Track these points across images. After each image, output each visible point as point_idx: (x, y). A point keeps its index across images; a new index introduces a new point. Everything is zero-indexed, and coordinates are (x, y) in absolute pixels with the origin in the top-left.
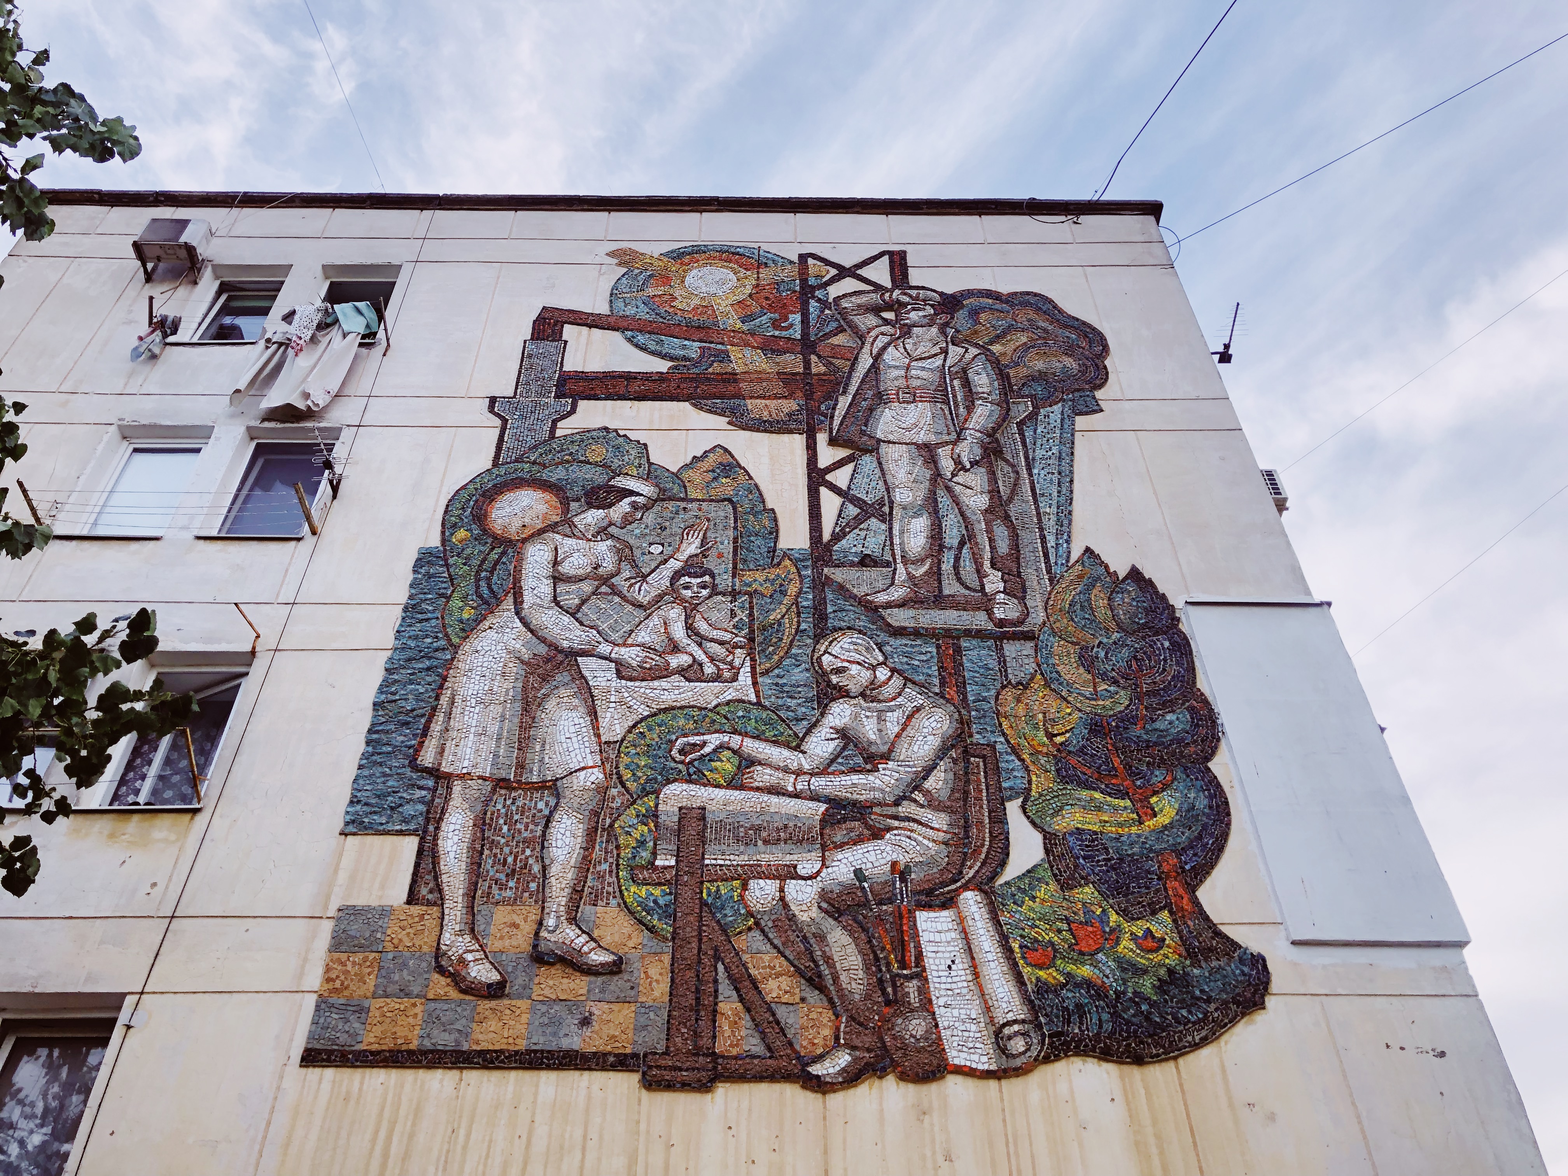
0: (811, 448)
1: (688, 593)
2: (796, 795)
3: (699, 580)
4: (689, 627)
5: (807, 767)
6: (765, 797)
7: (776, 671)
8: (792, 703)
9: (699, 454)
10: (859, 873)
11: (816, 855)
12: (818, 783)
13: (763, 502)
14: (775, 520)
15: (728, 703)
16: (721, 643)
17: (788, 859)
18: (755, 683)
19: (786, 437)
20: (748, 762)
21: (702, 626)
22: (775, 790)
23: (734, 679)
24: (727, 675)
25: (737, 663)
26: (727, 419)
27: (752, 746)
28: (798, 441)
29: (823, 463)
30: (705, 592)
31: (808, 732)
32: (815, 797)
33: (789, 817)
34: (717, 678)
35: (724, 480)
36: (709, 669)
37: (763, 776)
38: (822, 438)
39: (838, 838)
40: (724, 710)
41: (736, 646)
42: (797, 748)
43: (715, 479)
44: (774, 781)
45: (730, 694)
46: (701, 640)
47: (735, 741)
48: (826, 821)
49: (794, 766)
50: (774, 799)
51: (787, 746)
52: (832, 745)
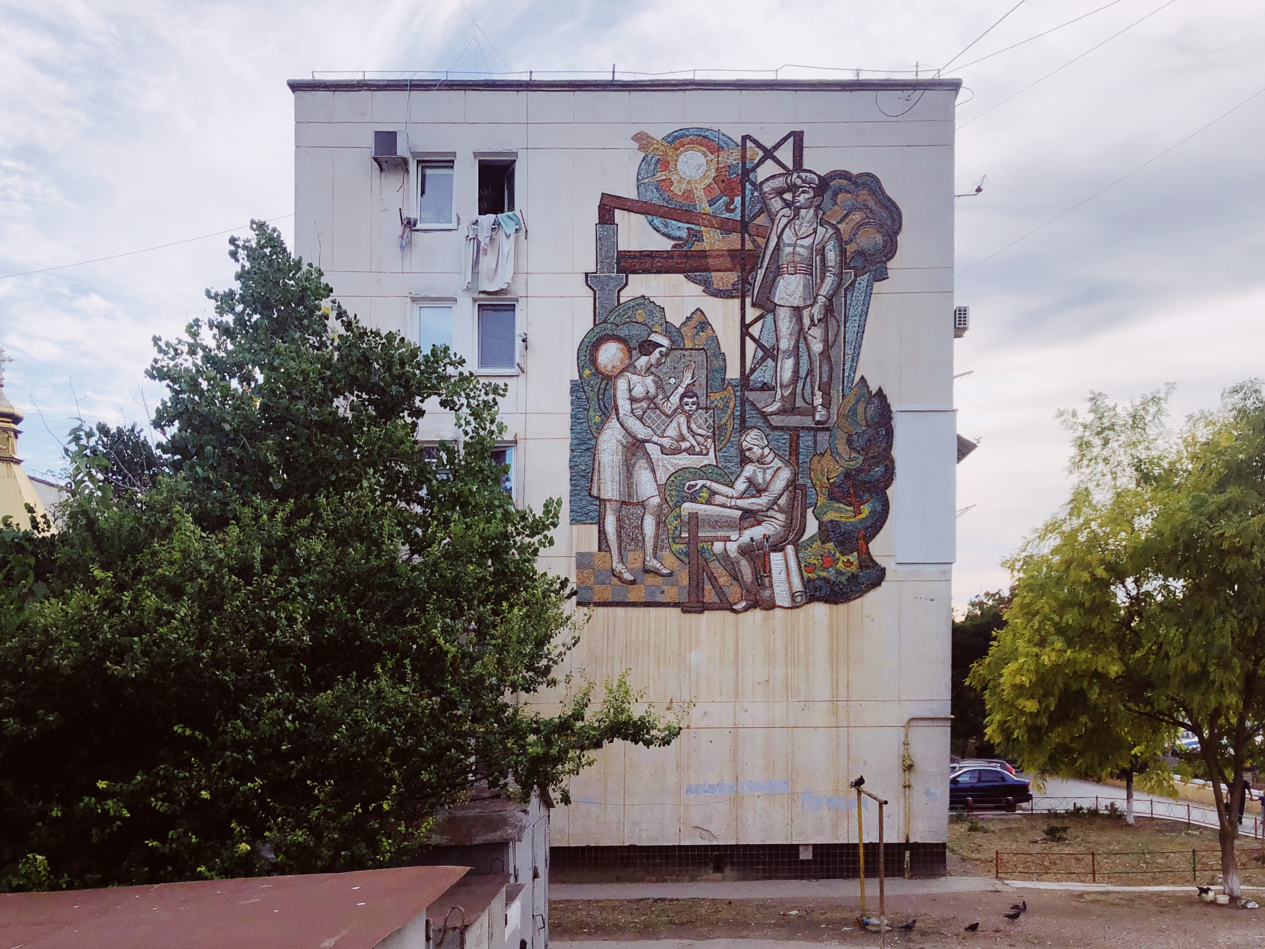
0: (743, 308)
1: (687, 408)
2: (730, 508)
3: (691, 400)
4: (689, 427)
5: (735, 495)
6: (720, 509)
7: (724, 450)
8: (730, 465)
9: (689, 315)
10: (752, 539)
11: (737, 532)
12: (740, 503)
13: (719, 348)
14: (725, 360)
15: (705, 466)
16: (702, 436)
17: (727, 534)
18: (716, 456)
19: (730, 301)
20: (713, 493)
21: (693, 426)
22: (723, 506)
23: (707, 454)
24: (704, 452)
25: (708, 446)
26: (702, 288)
27: (715, 486)
28: (737, 302)
29: (748, 320)
30: (694, 407)
31: (736, 479)
32: (739, 508)
33: (728, 517)
34: (700, 453)
35: (701, 334)
36: (697, 449)
37: (719, 499)
38: (748, 301)
39: (745, 526)
40: (703, 469)
41: (708, 437)
42: (732, 487)
43: (697, 333)
44: (723, 501)
45: (706, 462)
46: (694, 434)
47: (708, 483)
48: (742, 518)
49: (730, 495)
50: (723, 509)
51: (727, 485)
52: (746, 485)
